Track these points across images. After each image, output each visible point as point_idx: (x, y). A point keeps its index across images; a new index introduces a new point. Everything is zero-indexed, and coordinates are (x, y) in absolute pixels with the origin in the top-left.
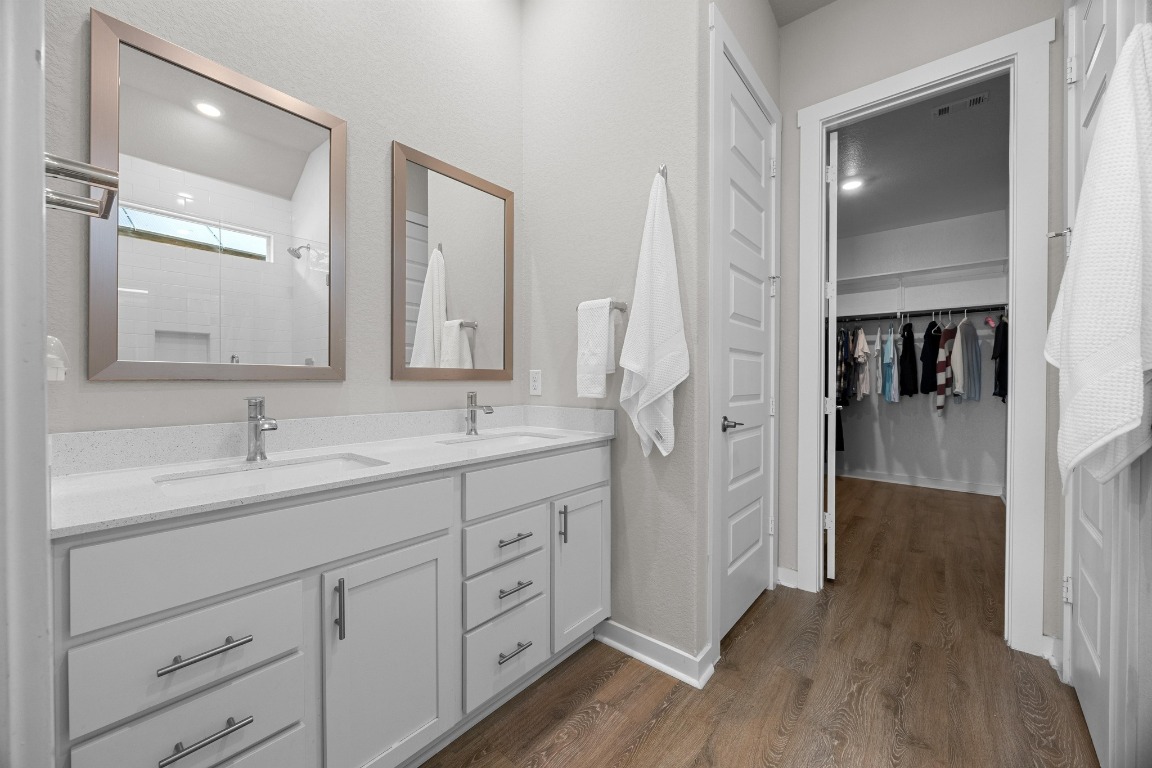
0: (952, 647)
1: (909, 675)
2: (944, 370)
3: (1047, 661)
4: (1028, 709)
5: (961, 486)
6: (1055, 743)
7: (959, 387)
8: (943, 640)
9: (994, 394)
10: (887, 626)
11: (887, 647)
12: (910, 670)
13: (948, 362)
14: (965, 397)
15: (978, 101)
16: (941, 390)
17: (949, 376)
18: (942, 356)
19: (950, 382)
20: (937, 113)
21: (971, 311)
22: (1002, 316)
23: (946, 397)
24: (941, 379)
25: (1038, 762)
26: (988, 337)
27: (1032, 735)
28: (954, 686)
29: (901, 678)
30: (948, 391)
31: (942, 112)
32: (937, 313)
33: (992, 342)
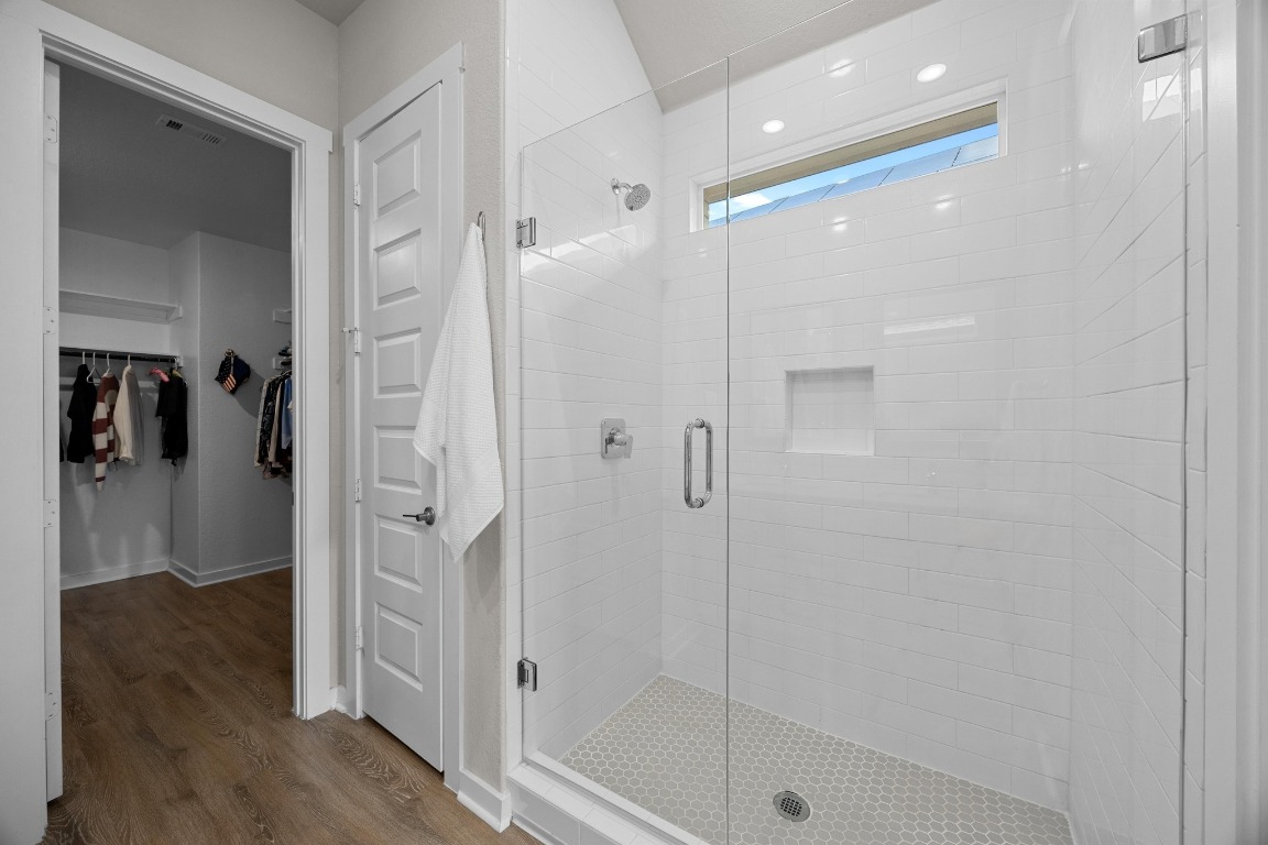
0: (268, 759)
1: (262, 826)
2: (105, 431)
3: (335, 711)
4: (360, 762)
5: (121, 572)
6: (391, 771)
7: (126, 451)
8: (256, 760)
9: (164, 457)
10: (189, 795)
11: (213, 818)
12: (258, 820)
13: (109, 421)
14: (133, 463)
15: (216, 140)
16: (101, 456)
17: (111, 438)
18: (101, 411)
19: (112, 445)
20: (167, 122)
21: (137, 358)
22: (172, 369)
23: (108, 465)
24: (100, 441)
25: (398, 795)
26: (150, 390)
27: (378, 780)
28: (304, 795)
29: (258, 837)
30: (111, 457)
31: (173, 125)
32: (89, 354)
33: (156, 397)
